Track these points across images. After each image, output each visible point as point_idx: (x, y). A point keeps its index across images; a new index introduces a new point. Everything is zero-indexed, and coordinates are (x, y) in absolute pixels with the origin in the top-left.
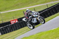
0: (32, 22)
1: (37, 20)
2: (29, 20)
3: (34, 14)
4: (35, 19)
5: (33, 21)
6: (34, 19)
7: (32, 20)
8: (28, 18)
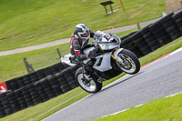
0: (95, 67)
1: (113, 61)
2: (85, 62)
3: (104, 40)
4: (106, 57)
5: (99, 65)
6: (101, 59)
7: (94, 60)
8: (81, 56)
